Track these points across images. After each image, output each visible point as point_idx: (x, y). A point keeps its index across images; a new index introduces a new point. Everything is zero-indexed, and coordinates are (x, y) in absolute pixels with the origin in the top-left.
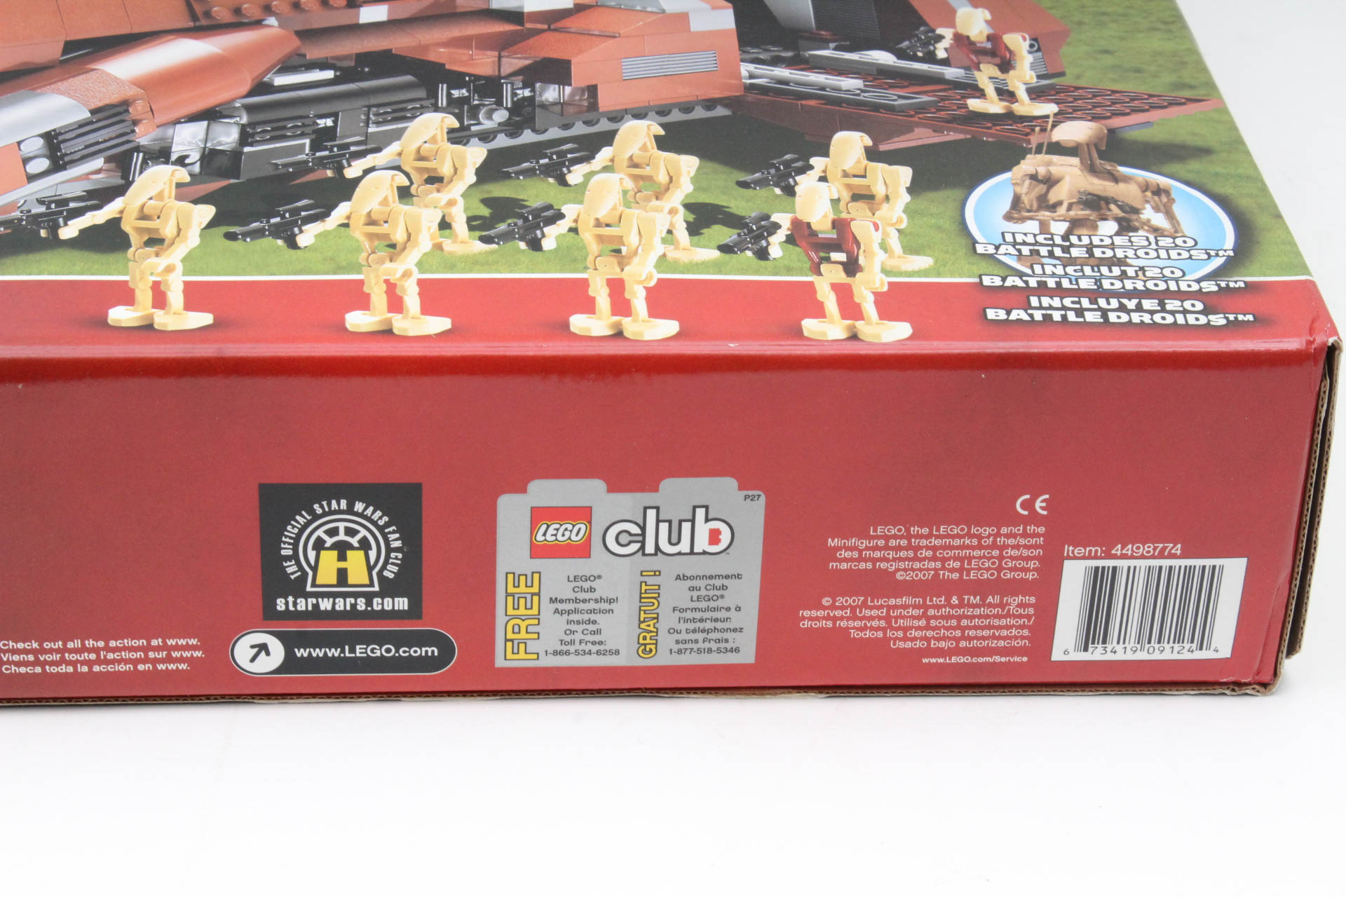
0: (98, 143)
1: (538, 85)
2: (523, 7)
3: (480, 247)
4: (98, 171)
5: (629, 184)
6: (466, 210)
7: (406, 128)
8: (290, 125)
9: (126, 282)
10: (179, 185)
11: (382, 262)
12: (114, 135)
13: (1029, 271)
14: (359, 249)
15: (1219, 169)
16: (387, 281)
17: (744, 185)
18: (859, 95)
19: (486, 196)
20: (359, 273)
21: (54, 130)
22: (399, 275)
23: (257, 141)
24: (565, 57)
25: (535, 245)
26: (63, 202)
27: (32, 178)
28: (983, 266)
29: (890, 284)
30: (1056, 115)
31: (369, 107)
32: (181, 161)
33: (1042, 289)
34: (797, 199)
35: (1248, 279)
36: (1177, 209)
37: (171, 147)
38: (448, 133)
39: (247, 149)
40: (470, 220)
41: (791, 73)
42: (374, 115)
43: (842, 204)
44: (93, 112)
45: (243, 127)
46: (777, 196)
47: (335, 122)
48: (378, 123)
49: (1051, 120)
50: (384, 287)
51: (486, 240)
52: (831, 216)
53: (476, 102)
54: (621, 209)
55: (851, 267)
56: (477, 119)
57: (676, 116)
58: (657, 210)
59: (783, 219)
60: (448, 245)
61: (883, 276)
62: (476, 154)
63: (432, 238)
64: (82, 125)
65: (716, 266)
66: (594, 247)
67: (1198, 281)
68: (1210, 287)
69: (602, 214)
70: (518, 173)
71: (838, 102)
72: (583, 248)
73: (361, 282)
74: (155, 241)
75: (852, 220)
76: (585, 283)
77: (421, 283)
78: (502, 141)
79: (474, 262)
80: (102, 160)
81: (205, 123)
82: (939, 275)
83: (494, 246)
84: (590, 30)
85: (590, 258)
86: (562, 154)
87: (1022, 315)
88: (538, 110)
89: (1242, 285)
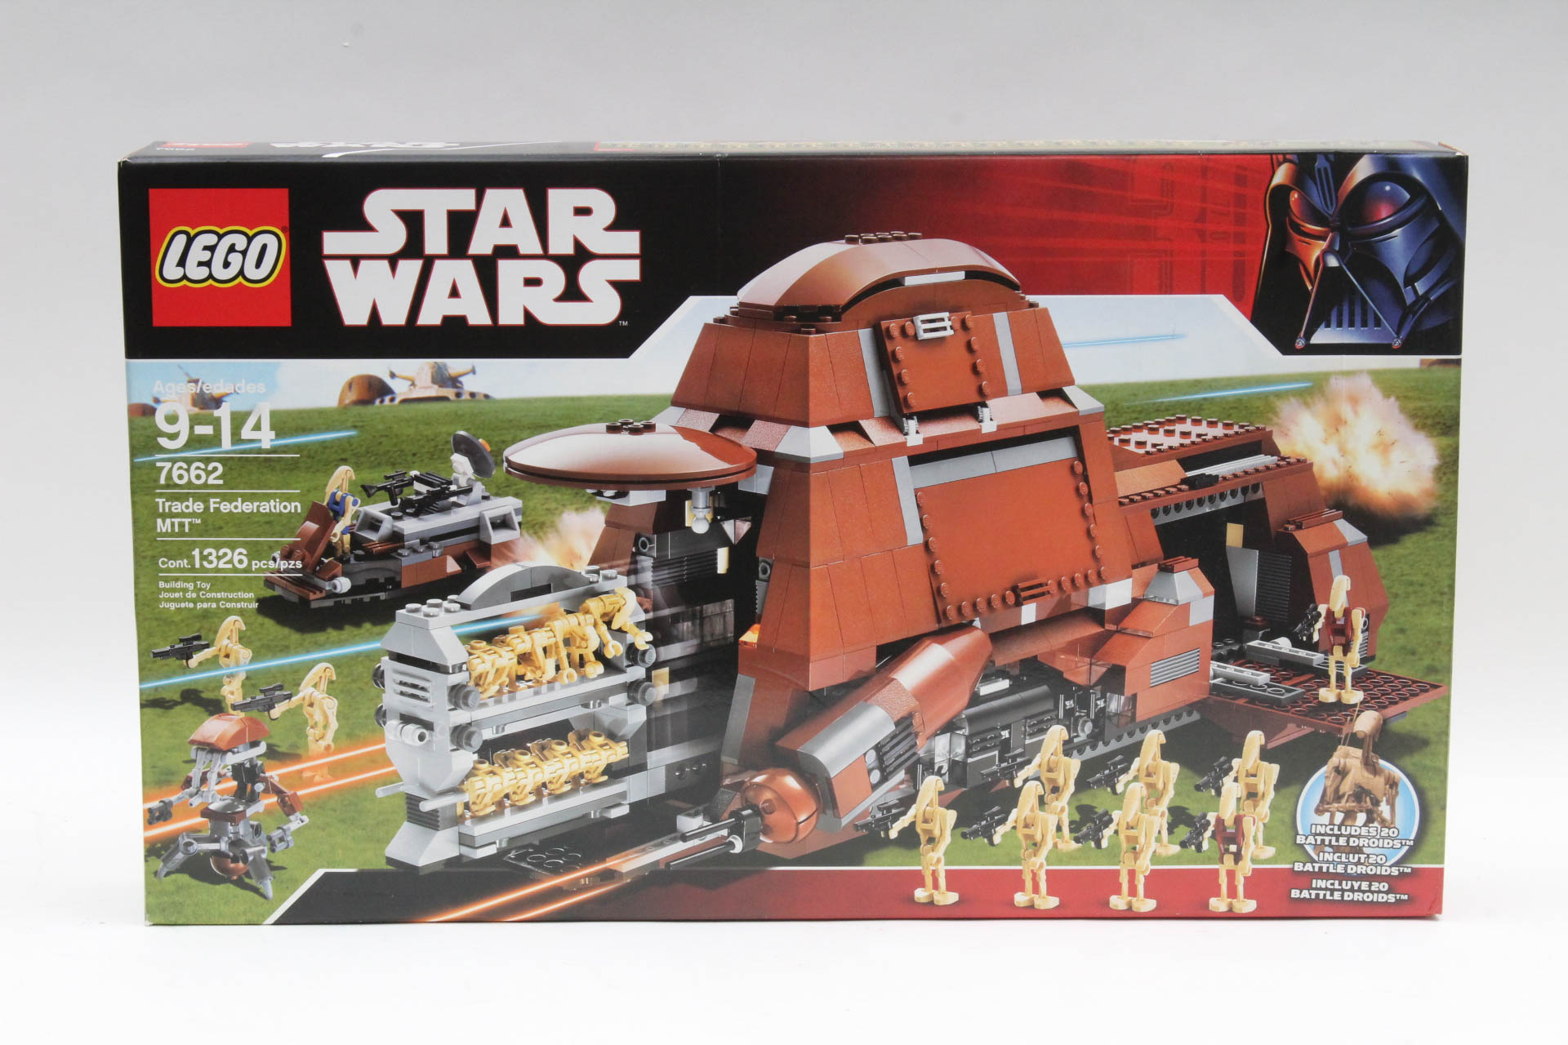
0: (900, 756)
1: (1108, 694)
2: (1104, 604)
3: (1074, 845)
4: (902, 783)
5: (1145, 792)
6: (1069, 814)
7: (1043, 739)
8: (989, 737)
9: (920, 871)
10: (940, 793)
11: (1030, 857)
12: (907, 747)
13: (1316, 858)
14: (1021, 848)
15: (1427, 762)
16: (1032, 871)
17: (1198, 788)
18: (1265, 691)
19: (1078, 804)
20: (1020, 865)
21: (879, 743)
22: (1038, 866)
23: (975, 752)
24: (1123, 664)
25: (1098, 845)
26: (889, 809)
27: (874, 787)
28: (1298, 855)
29: (1254, 870)
30: (1361, 703)
31: (1026, 718)
32: (939, 773)
33: (1320, 875)
34: (1222, 798)
35: (1414, 866)
36: (1399, 801)
37: (933, 759)
38: (1063, 745)
39: (970, 760)
40: (1071, 823)
41: (1235, 670)
42: (1029, 727)
43: (1242, 801)
44: (897, 724)
45: (967, 738)
46: (1212, 797)
47: (1010, 733)
48: (1032, 735)
49: (1357, 709)
50: (1031, 875)
51: (1077, 840)
52: (1235, 814)
53: (1077, 714)
54: (1139, 813)
55: (1238, 857)
56: (1077, 732)
57: (1174, 724)
58: (1156, 814)
59: (1211, 817)
60: (1061, 846)
61: (1250, 863)
62: (1074, 765)
63: (1053, 839)
64: (893, 736)
65: (1176, 859)
66: (1124, 845)
67: (1391, 867)
68: (1395, 872)
69: (1130, 818)
70: (1095, 783)
71: (1253, 699)
72: (1119, 846)
73: (1020, 872)
74: (931, 840)
75: (1245, 816)
76: (1117, 873)
77: (1048, 872)
78: (1089, 753)
79: (1072, 857)
80: (903, 772)
81: (949, 734)
82: (1276, 863)
83: (1080, 845)
84: (1138, 630)
85: (1122, 853)
86: (1115, 765)
87: (1305, 894)
88: (1107, 721)
89: (1409, 870)
